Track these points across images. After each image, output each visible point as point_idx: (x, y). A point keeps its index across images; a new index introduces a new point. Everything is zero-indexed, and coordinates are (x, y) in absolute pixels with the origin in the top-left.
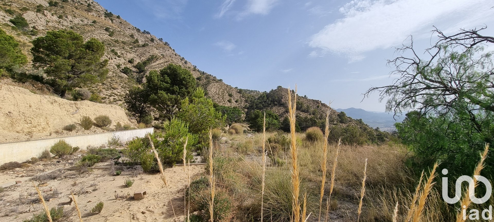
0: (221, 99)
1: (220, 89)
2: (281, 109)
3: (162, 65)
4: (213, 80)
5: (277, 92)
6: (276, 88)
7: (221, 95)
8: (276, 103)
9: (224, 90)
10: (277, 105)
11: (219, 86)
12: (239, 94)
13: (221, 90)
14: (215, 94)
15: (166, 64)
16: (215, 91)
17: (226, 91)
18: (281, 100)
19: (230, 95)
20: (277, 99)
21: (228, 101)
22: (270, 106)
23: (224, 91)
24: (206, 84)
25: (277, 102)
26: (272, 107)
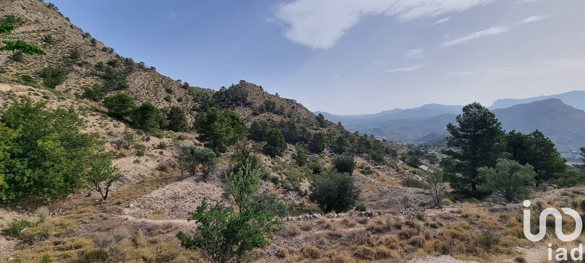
0: (153, 95)
1: (151, 81)
2: (246, 110)
3: (34, 34)
4: (139, 67)
5: (239, 87)
6: (238, 83)
7: (152, 89)
8: (239, 102)
9: (158, 82)
10: (240, 105)
11: (148, 76)
12: (183, 89)
13: (153, 83)
14: (141, 87)
15: (42, 34)
16: (141, 83)
17: (161, 85)
18: (245, 99)
19: (169, 91)
20: (240, 97)
21: (165, 99)
22: (231, 106)
23: (158, 85)
24: (126, 73)
25: (240, 100)
26: (234, 107)
